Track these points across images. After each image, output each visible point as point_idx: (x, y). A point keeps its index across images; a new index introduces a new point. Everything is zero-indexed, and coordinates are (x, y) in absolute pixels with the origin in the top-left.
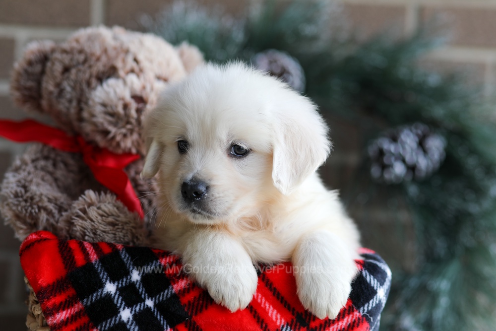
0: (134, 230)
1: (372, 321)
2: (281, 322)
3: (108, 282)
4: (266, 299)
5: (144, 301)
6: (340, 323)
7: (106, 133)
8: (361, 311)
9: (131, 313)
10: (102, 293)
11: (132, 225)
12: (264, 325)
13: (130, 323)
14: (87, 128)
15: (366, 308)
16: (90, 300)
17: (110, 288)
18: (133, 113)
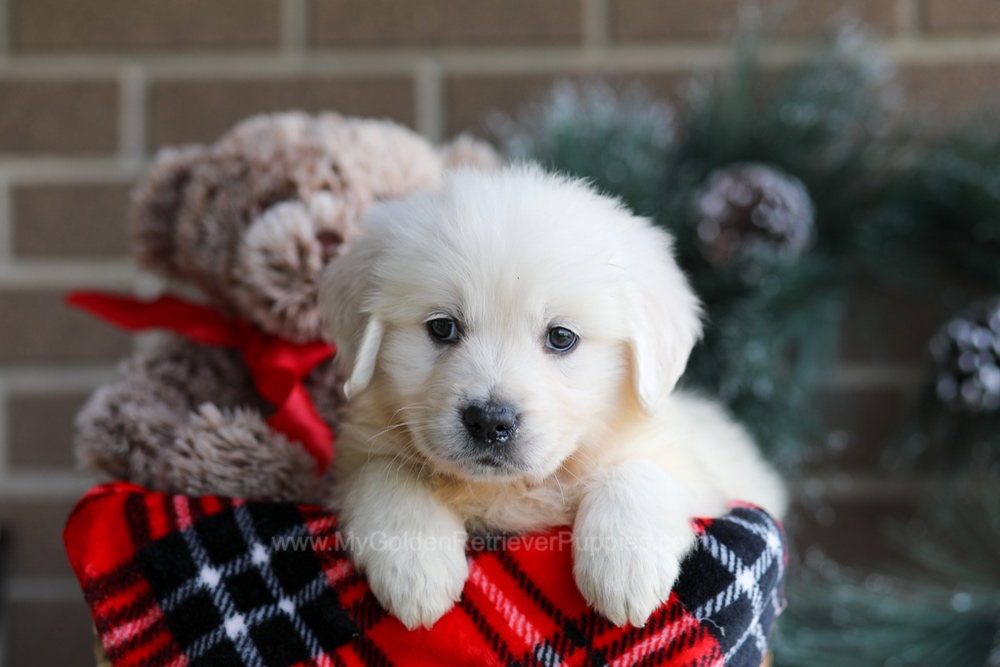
0: (282, 475)
1: (723, 634)
2: (533, 638)
3: (206, 566)
4: (506, 595)
5: (276, 601)
6: (654, 639)
7: (269, 303)
8: (698, 614)
9: (245, 622)
10: (193, 586)
11: (279, 465)
12: (500, 645)
13: (241, 642)
14: (242, 297)
15: (708, 609)
16: (172, 601)
17: (210, 577)
18: (315, 262)
